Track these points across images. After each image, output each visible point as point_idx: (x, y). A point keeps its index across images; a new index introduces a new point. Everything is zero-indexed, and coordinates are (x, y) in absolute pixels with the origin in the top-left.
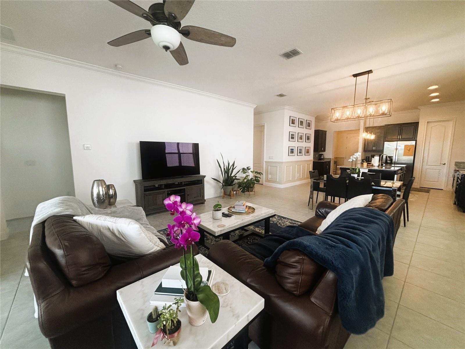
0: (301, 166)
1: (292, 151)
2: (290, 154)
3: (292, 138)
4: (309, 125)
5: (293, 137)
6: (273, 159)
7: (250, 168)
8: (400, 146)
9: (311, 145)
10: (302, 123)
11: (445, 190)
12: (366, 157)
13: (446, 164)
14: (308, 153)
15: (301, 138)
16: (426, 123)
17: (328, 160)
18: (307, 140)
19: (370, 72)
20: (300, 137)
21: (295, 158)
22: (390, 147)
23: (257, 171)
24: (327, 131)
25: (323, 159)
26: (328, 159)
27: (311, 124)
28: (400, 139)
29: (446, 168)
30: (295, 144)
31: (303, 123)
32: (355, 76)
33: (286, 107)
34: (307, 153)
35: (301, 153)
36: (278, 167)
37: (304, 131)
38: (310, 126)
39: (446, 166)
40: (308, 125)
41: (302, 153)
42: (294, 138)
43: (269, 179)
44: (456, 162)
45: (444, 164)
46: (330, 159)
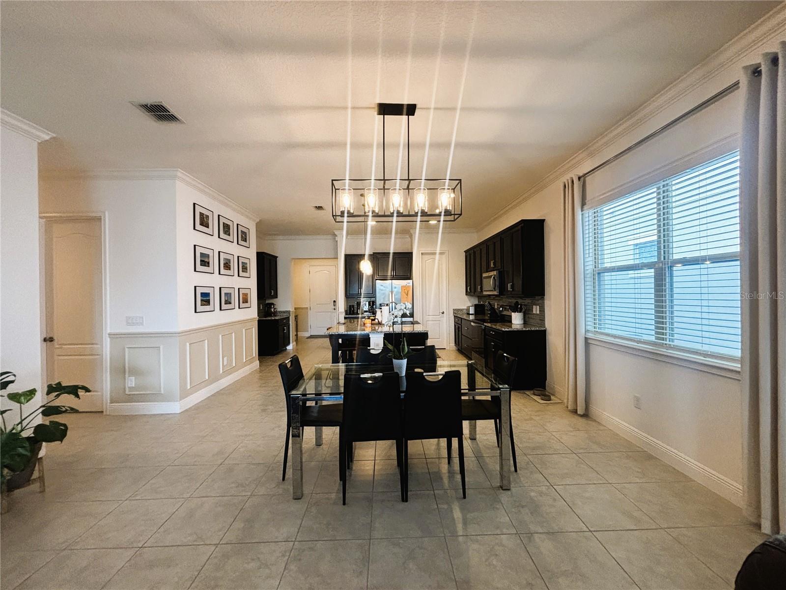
0: (232, 336)
1: (206, 299)
2: (200, 308)
3: (205, 263)
4: (244, 237)
5: (206, 260)
6: (142, 324)
7: (11, 378)
8: (395, 288)
9: (250, 283)
10: (227, 229)
11: (448, 349)
12: (350, 306)
13: (445, 312)
14: (247, 302)
15: (227, 266)
16: (421, 254)
17: (285, 316)
18: (243, 272)
19: (411, 110)
20: (224, 264)
21: (215, 317)
22: (384, 289)
23: (59, 383)
24: (277, 257)
25: (275, 314)
26: (284, 312)
27: (248, 234)
28: (393, 277)
29: (445, 318)
30: (213, 281)
31: (229, 229)
32: (382, 109)
33: (179, 174)
34: (243, 303)
35: (230, 303)
36: (161, 349)
37: (233, 249)
38: (246, 239)
39: (445, 314)
40: (242, 237)
41: (232, 302)
42: (208, 263)
43: (127, 392)
44: (453, 309)
45: (443, 313)
46: (289, 312)
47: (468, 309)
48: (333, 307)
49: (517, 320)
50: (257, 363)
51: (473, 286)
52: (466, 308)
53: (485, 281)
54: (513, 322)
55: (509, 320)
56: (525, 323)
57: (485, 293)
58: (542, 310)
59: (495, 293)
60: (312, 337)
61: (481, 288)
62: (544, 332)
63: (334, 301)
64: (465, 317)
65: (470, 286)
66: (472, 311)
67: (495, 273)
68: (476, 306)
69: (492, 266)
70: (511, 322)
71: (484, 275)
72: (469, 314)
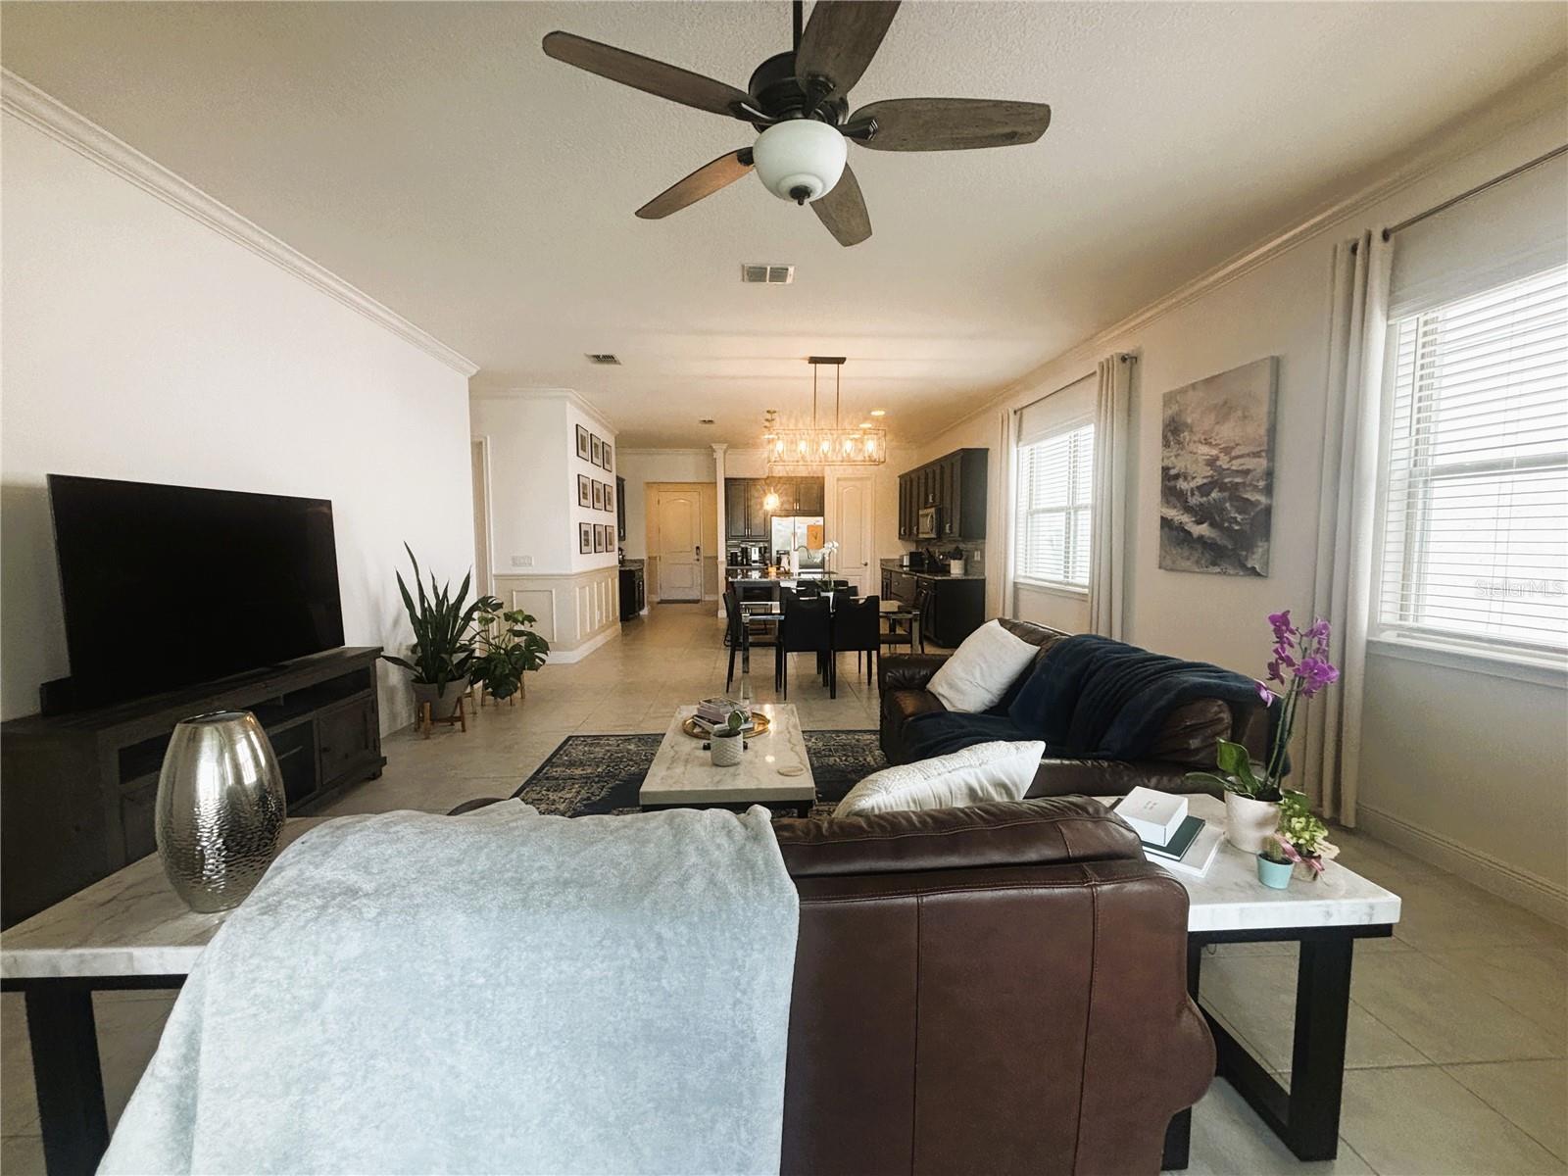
0: (603, 586)
1: (586, 538)
2: (583, 549)
3: (585, 495)
4: (608, 457)
5: (585, 492)
6: (531, 565)
8: (799, 528)
9: (613, 519)
12: (732, 553)
13: (869, 563)
15: (598, 498)
16: (836, 479)
17: (637, 566)
18: (607, 503)
19: (840, 361)
20: (596, 495)
21: (591, 560)
22: (784, 529)
24: (625, 480)
25: (623, 563)
26: (635, 561)
27: (610, 453)
28: (797, 513)
29: (869, 570)
30: (590, 517)
31: (598, 450)
32: (814, 360)
33: (569, 394)
34: (609, 544)
36: (554, 592)
37: (601, 475)
38: (609, 460)
39: (869, 566)
40: (606, 458)
41: (602, 543)
44: (881, 560)
45: (866, 565)
46: (641, 561)
47: (902, 560)
48: (696, 557)
49: (956, 569)
50: (619, 625)
51: (907, 528)
52: (898, 557)
53: (921, 519)
54: (952, 572)
55: (946, 570)
56: (966, 572)
57: (921, 536)
58: (983, 556)
59: (933, 536)
60: (662, 602)
61: (918, 529)
62: (984, 580)
63: (698, 548)
64: (897, 569)
65: (905, 526)
66: (906, 562)
67: (933, 510)
68: (912, 555)
69: (931, 501)
70: (949, 572)
71: (921, 512)
72: (902, 566)
